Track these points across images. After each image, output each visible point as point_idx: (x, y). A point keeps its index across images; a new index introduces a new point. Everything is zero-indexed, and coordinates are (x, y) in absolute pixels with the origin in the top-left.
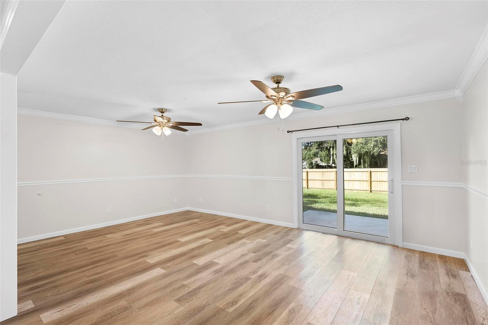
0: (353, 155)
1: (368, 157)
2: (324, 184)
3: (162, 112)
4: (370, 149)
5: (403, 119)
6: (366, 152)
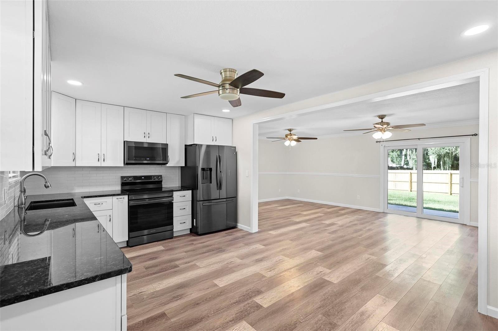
0: (430, 156)
1: (449, 159)
2: (396, 185)
3: (290, 131)
4: (452, 149)
5: (472, 135)
6: (447, 153)
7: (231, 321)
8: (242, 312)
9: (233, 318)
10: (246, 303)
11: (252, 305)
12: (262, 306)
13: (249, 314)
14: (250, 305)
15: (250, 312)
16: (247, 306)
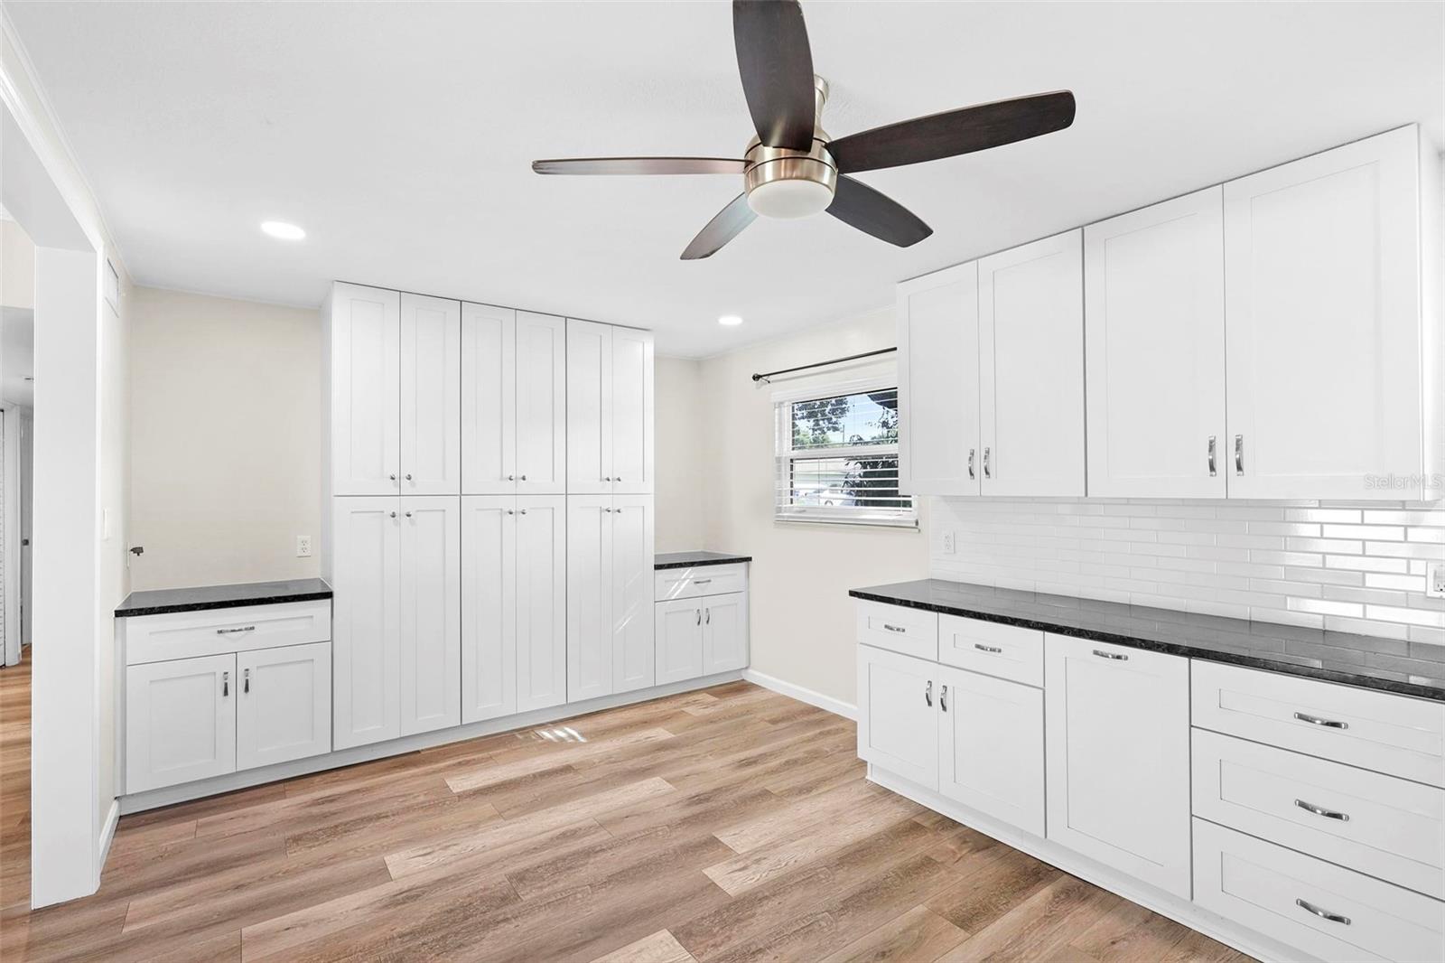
7: (766, 898)
8: (738, 920)
9: (761, 906)
10: (722, 949)
11: (704, 939)
12: (675, 934)
13: (718, 913)
14: (712, 942)
15: (713, 918)
16: (719, 939)
